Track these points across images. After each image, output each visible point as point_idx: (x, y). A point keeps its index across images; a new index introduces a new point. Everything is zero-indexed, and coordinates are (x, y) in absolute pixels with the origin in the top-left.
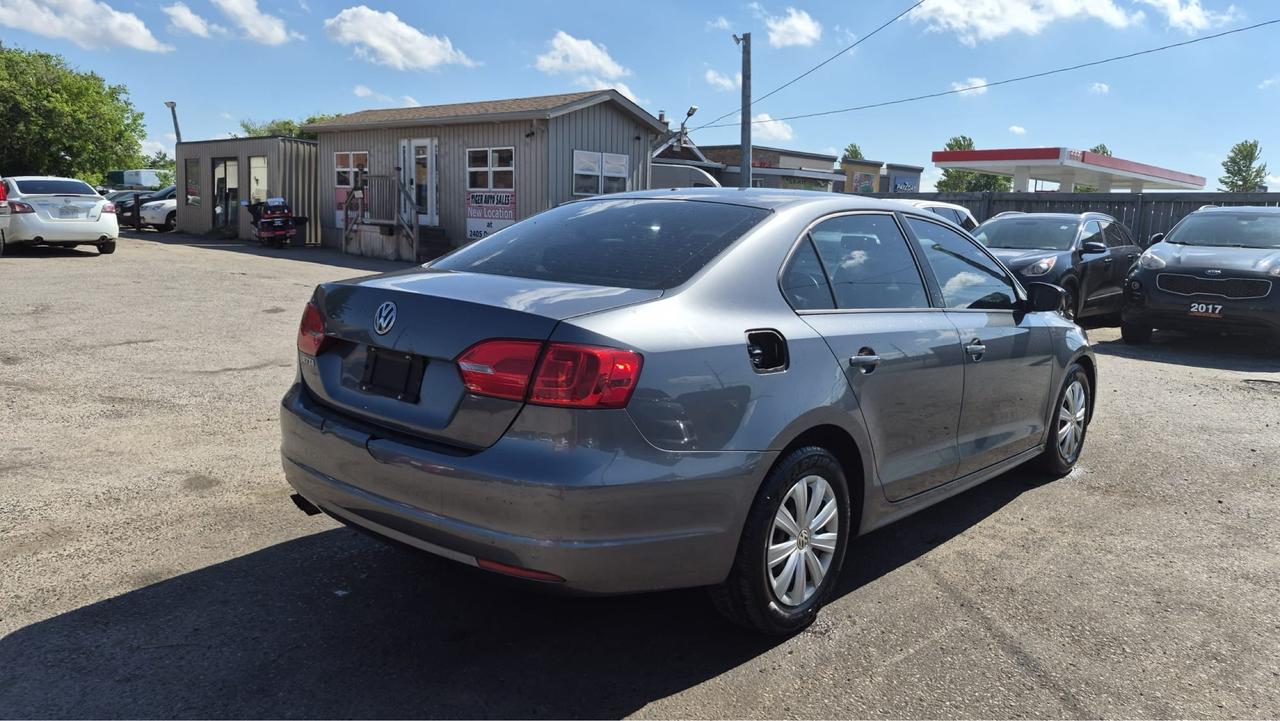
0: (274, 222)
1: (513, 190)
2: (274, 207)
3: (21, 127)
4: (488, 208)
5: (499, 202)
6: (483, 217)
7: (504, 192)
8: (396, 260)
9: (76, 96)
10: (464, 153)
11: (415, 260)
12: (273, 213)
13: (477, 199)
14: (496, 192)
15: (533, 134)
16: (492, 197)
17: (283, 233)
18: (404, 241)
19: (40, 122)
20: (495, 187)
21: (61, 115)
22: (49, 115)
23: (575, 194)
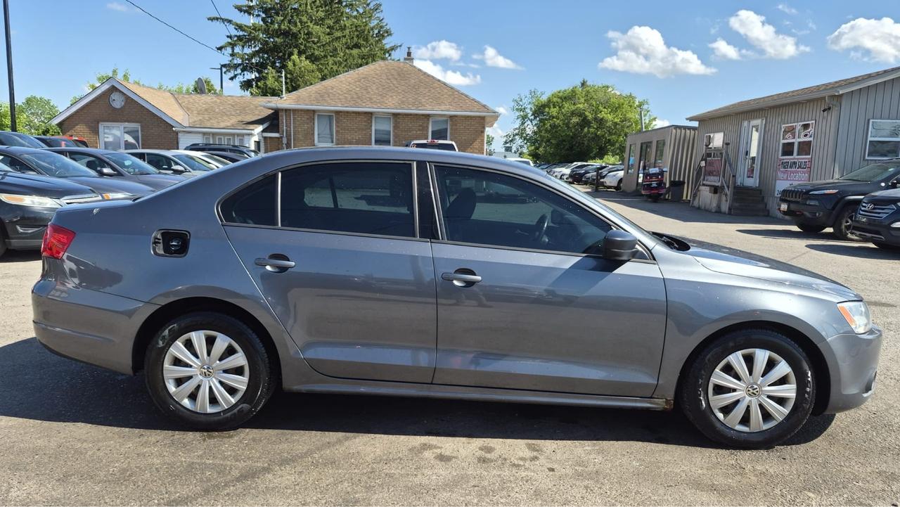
0: (651, 184)
1: (810, 157)
2: (653, 174)
3: (586, 130)
4: (791, 172)
5: (800, 167)
6: (787, 179)
7: (803, 159)
8: (716, 212)
9: (616, 109)
10: (781, 128)
11: (727, 212)
12: (651, 178)
13: (785, 165)
14: (798, 159)
15: (829, 108)
16: (795, 163)
17: (656, 191)
18: (724, 198)
19: (595, 126)
20: (798, 155)
21: (607, 121)
22: (601, 122)
23: (867, 158)
